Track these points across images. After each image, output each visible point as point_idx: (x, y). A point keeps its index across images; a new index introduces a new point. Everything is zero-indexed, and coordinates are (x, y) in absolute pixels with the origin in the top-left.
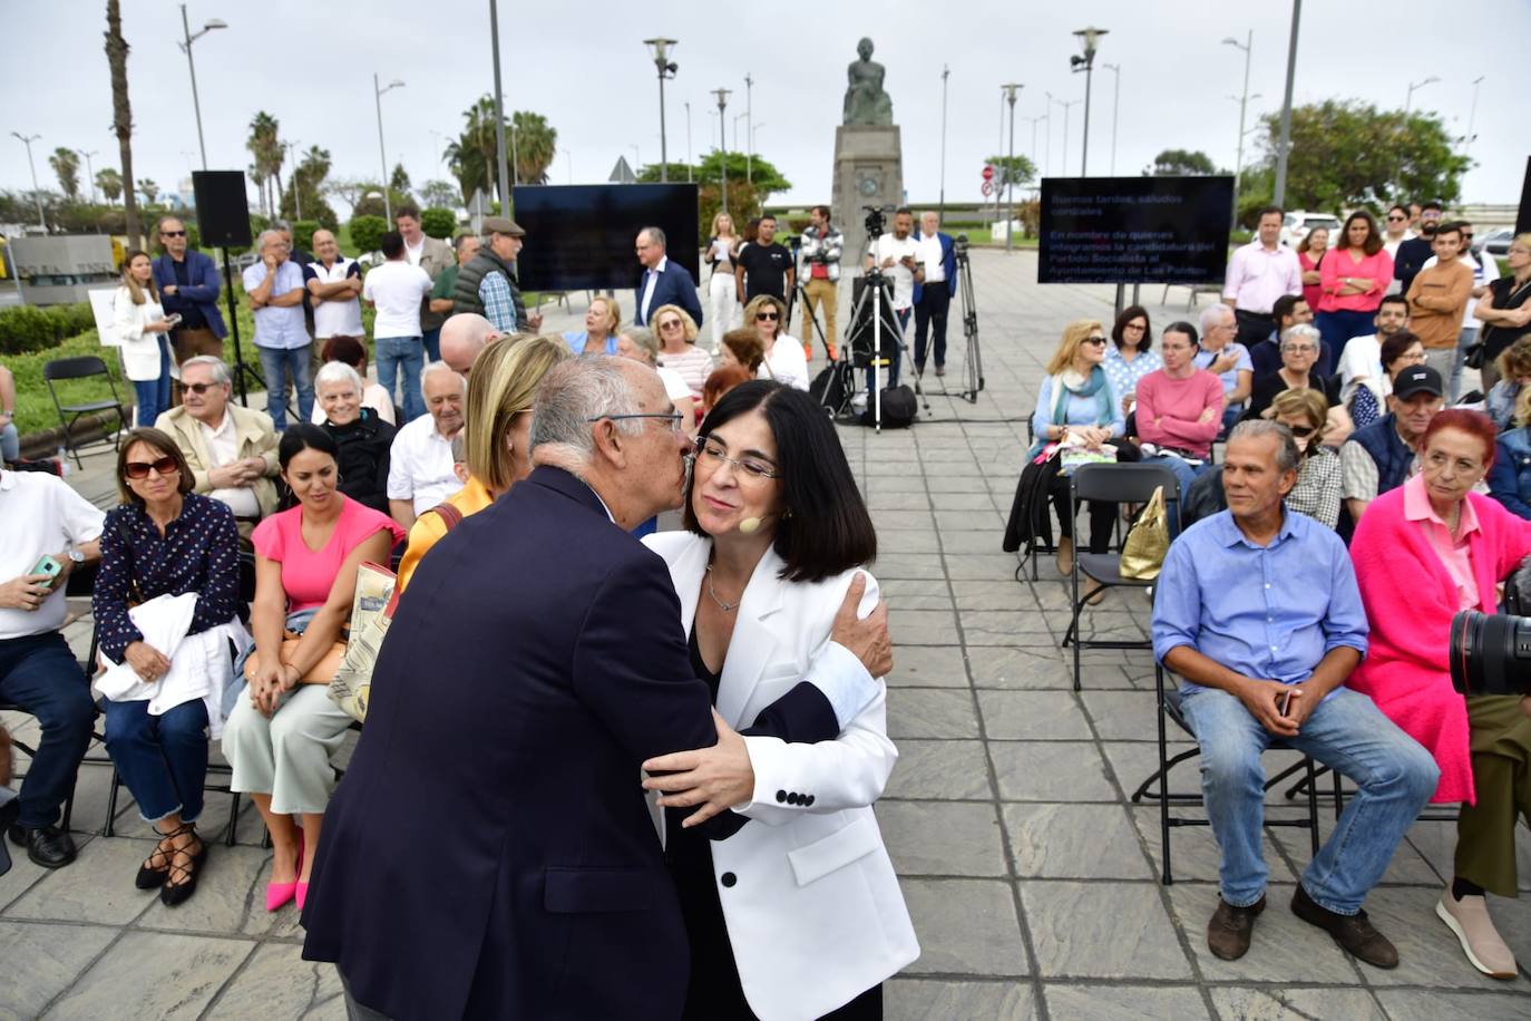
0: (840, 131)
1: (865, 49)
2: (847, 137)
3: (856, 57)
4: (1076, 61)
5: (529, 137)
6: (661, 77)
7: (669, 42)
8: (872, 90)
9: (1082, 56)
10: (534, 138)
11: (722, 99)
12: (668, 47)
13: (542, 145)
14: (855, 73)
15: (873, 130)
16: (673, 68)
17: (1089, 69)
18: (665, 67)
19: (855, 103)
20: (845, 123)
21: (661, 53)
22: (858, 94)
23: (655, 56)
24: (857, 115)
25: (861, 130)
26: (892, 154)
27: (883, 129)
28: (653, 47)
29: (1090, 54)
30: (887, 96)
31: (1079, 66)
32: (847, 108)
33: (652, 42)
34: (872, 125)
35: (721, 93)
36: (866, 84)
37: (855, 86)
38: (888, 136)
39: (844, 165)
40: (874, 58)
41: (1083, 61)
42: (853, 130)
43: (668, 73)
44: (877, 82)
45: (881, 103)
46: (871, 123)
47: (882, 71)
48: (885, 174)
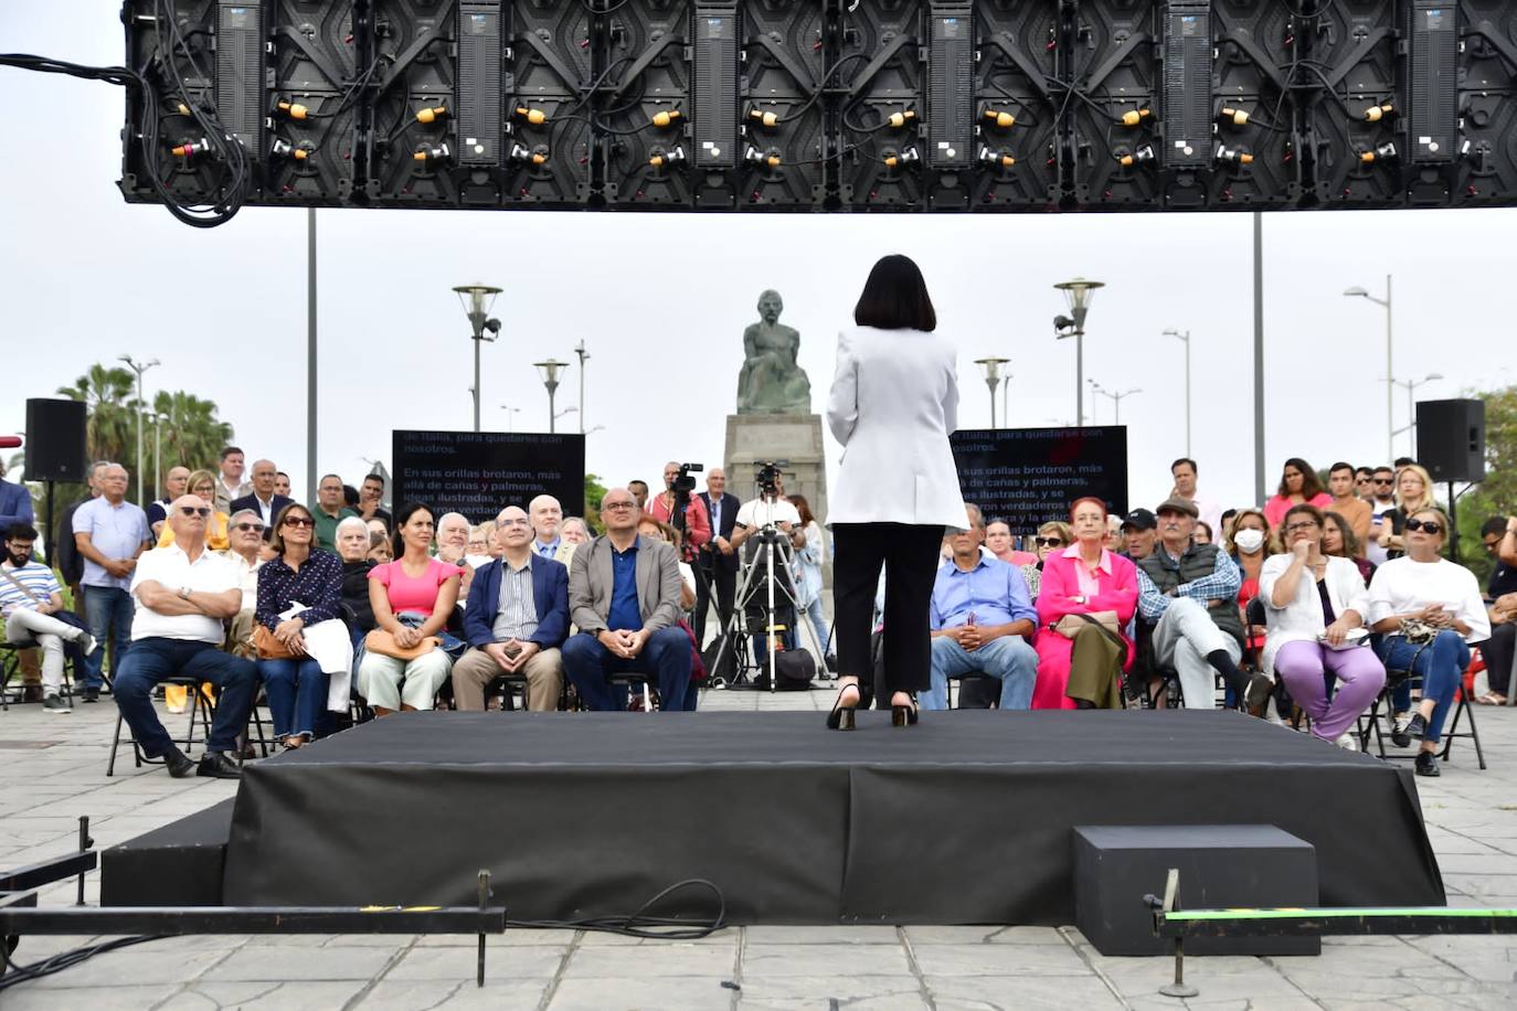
0: (732, 422)
1: (770, 306)
2: (743, 430)
3: (757, 318)
4: (1061, 323)
5: (182, 435)
6: (478, 337)
7: (489, 291)
8: (779, 365)
9: (1070, 317)
10: (191, 437)
11: (551, 375)
12: (488, 298)
13: (206, 450)
14: (754, 341)
15: (779, 422)
16: (494, 326)
17: (1079, 333)
18: (484, 325)
19: (755, 382)
20: (739, 410)
21: (477, 305)
22: (759, 370)
23: (470, 309)
24: (756, 402)
25: (765, 421)
26: (811, 455)
27: (797, 421)
28: (467, 297)
29: (1080, 314)
30: (803, 373)
31: (1067, 330)
32: (742, 390)
33: (466, 290)
34: (780, 415)
35: (551, 366)
36: (772, 355)
37: (754, 360)
38: (805, 431)
39: (738, 470)
40: (783, 320)
41: (1071, 323)
42: (751, 422)
43: (487, 333)
44: (787, 353)
45: (794, 384)
46: (781, 412)
47: (795, 337)
48: (801, 484)
